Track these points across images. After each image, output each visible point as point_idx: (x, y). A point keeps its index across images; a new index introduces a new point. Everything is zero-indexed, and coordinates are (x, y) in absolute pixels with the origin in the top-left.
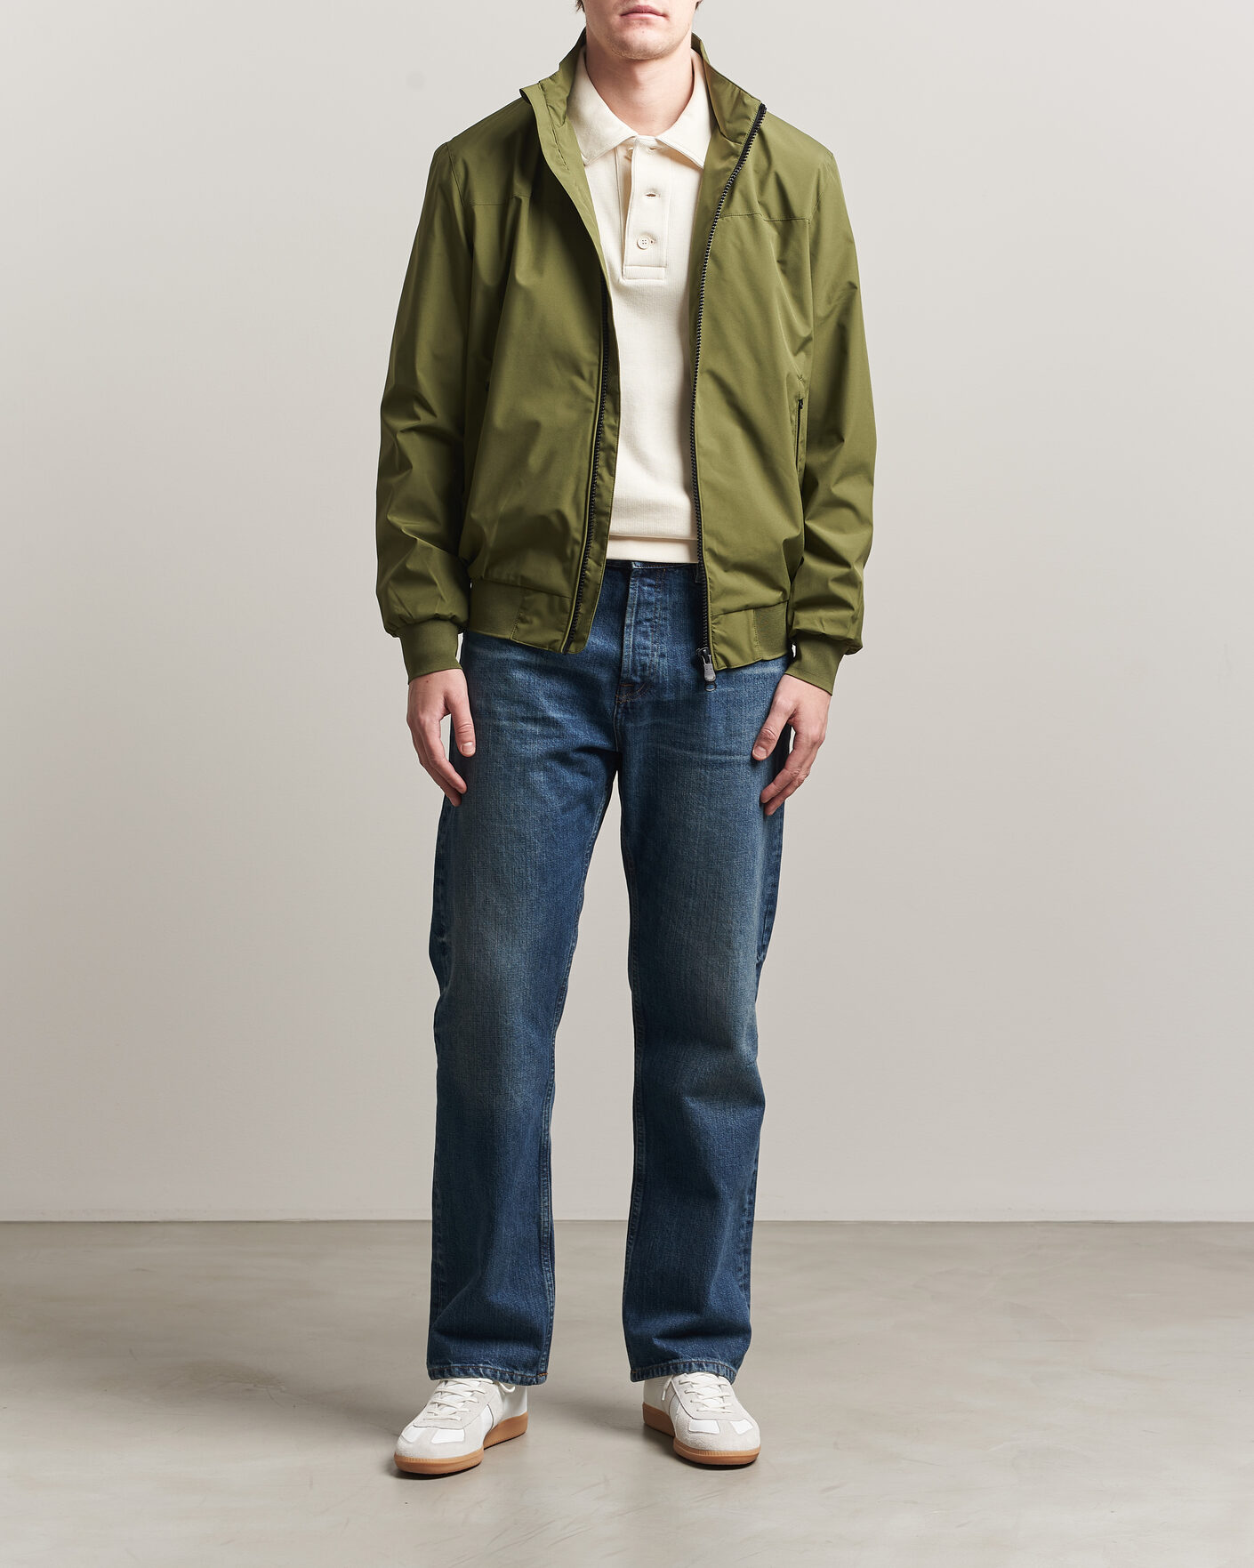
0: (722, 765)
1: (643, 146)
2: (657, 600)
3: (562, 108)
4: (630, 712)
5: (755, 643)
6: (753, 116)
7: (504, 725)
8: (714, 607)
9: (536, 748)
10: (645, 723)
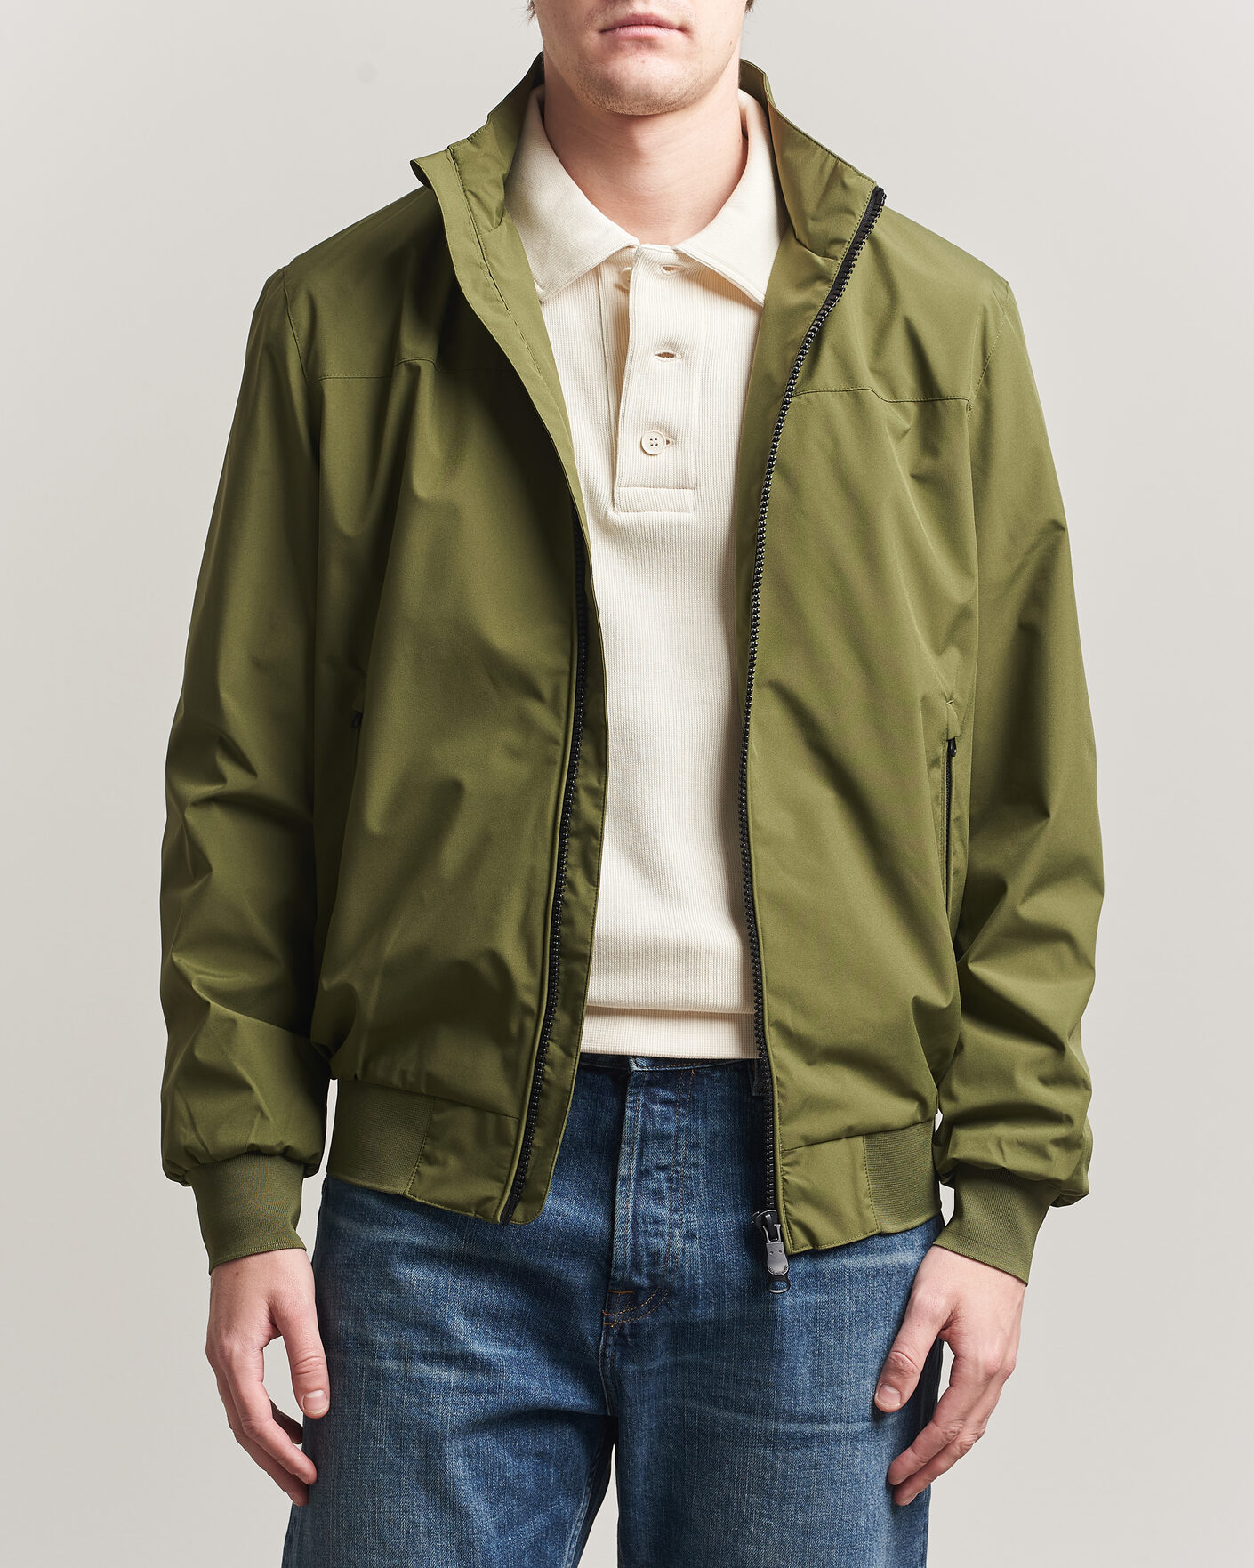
0: (806, 1441)
1: (651, 263)
2: (680, 1130)
3: (495, 197)
4: (630, 1342)
5: (867, 1201)
6: (861, 209)
7: (388, 1369)
8: (786, 1132)
9: (450, 1411)
10: (659, 1362)
